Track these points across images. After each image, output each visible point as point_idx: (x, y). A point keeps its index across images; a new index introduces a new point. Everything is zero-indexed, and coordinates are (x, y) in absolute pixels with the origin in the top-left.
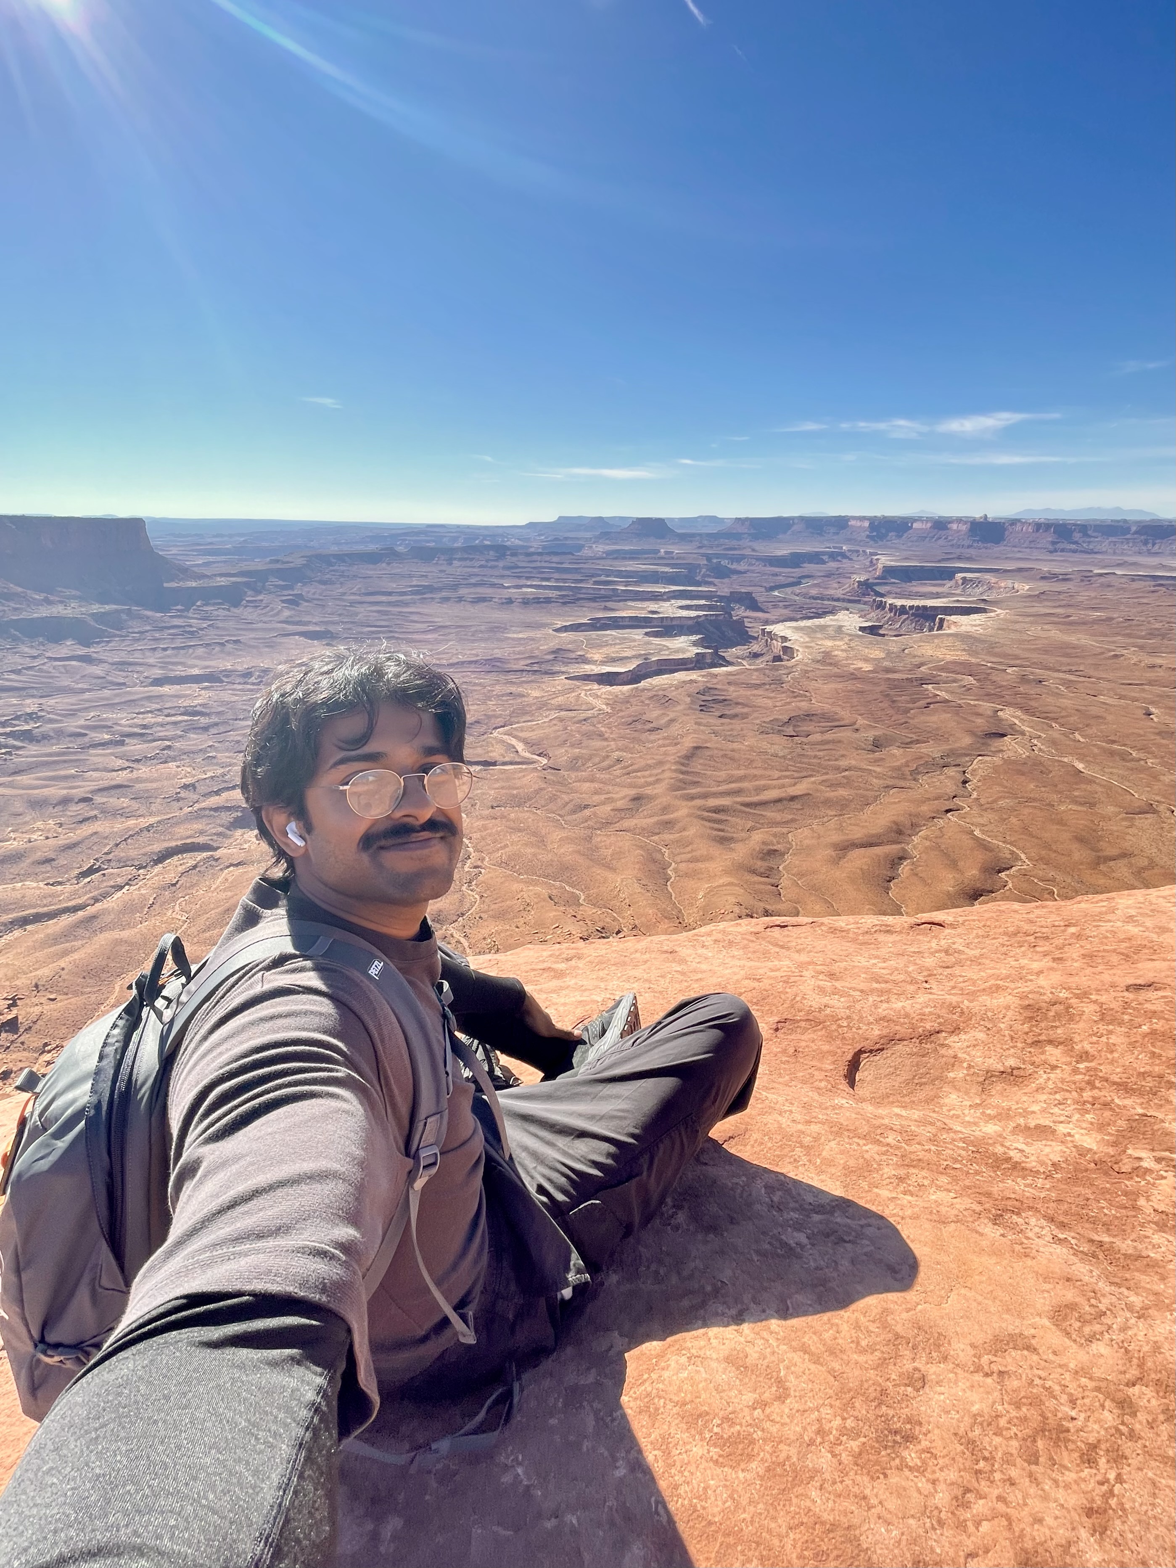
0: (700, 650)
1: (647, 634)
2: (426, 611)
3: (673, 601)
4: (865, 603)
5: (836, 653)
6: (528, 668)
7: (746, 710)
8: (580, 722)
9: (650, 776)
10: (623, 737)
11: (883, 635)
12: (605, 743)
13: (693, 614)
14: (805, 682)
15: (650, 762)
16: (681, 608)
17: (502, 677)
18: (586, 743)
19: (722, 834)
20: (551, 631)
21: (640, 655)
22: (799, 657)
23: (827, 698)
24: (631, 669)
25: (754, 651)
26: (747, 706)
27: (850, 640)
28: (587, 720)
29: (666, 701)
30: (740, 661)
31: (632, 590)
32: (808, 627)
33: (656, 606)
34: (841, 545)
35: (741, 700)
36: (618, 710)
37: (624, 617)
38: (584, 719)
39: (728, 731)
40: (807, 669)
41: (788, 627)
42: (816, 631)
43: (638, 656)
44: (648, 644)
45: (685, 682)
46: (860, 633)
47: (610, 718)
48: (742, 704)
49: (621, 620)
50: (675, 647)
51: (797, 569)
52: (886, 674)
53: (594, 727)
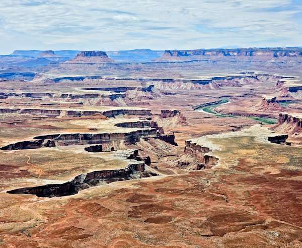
0: (134, 162)
1: (86, 149)
3: (111, 120)
4: (274, 117)
5: (248, 160)
7: (169, 214)
11: (289, 144)
13: (128, 130)
16: (119, 125)
21: (79, 168)
22: (218, 165)
23: (240, 199)
24: (70, 181)
25: (182, 161)
26: (172, 210)
27: (261, 148)
28: (22, 231)
29: (99, 209)
30: (170, 169)
31: (75, 112)
32: (227, 139)
33: (96, 124)
34: (253, 71)
35: (166, 205)
36: (54, 220)
37: (67, 135)
38: (20, 231)
39: (152, 234)
40: (226, 175)
41: (211, 139)
42: (233, 142)
43: (76, 169)
44: (87, 158)
45: (118, 191)
46: (269, 142)
47: (45, 227)
48: (166, 208)
49: (64, 137)
50: (111, 160)
51: (218, 91)
52: (290, 177)
53: (29, 238)
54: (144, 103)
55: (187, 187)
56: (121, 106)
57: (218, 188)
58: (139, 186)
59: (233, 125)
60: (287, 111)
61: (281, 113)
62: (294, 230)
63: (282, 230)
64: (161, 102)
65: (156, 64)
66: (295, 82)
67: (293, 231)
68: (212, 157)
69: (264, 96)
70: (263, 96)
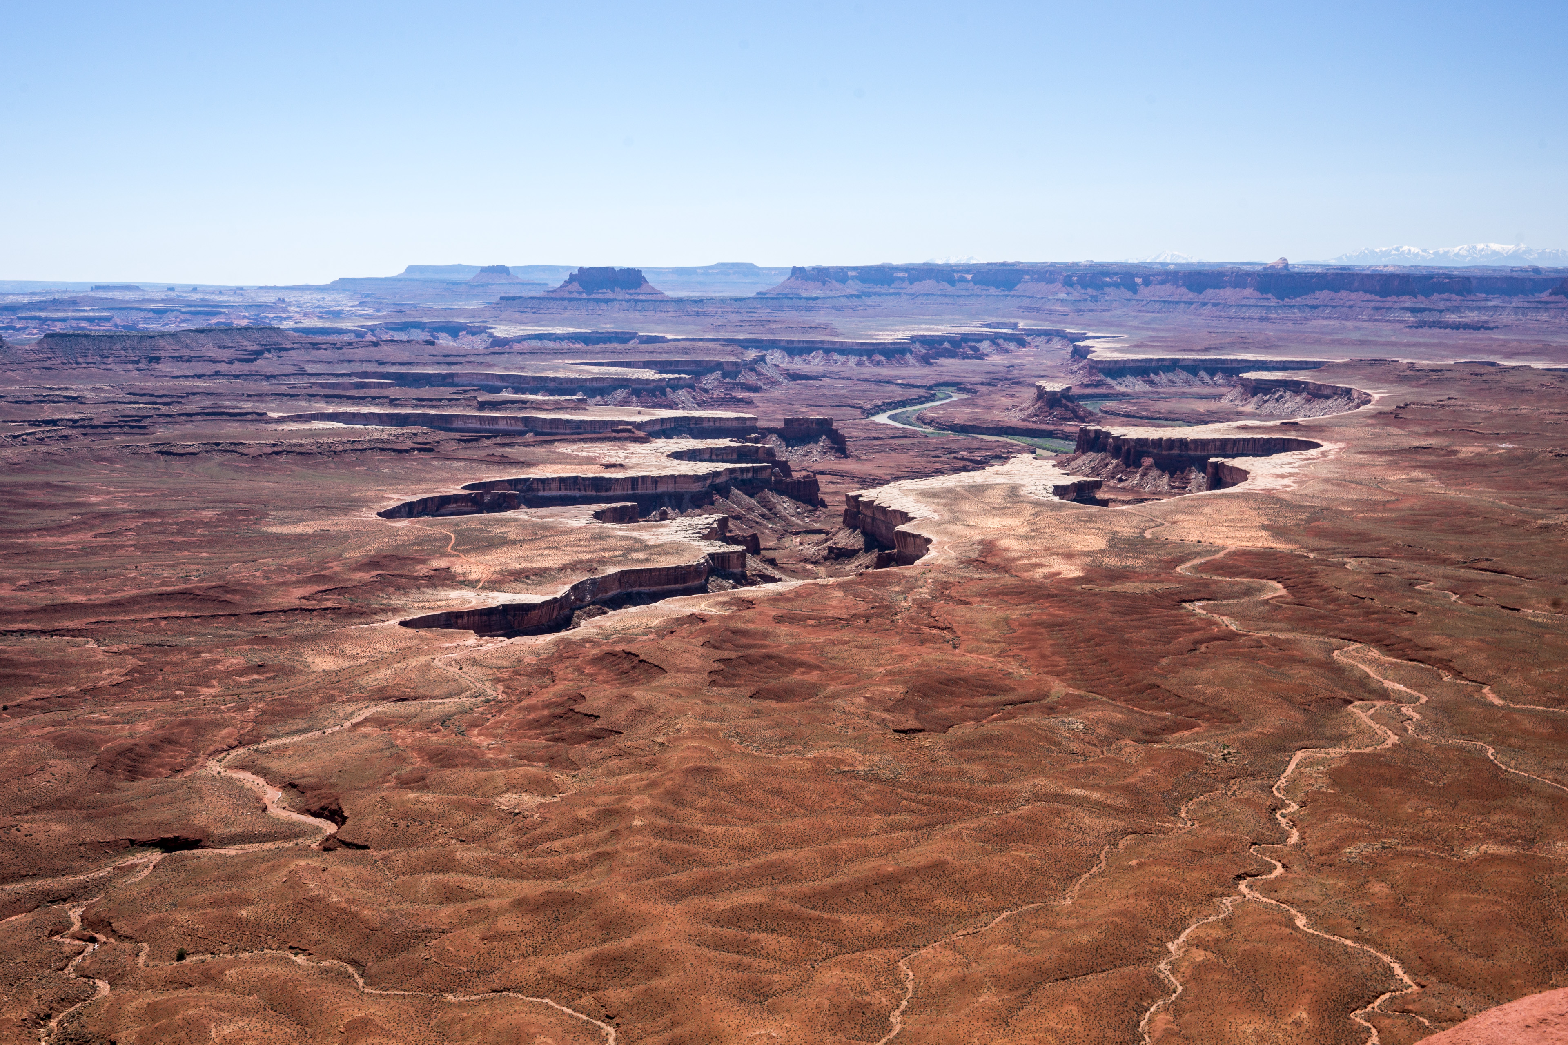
0: (717, 547)
1: (598, 516)
2: (72, 480)
3: (659, 443)
4: (1066, 437)
5: (1005, 543)
6: (309, 604)
7: (813, 677)
8: (427, 726)
9: (585, 845)
10: (527, 758)
11: (1105, 503)
12: (482, 774)
13: (703, 468)
14: (940, 608)
15: (583, 813)
16: (678, 456)
17: (243, 630)
18: (436, 774)
19: (746, 975)
20: (374, 516)
21: (581, 562)
22: (932, 555)
23: (988, 641)
24: (558, 595)
25: (839, 546)
26: (817, 667)
27: (1036, 515)
28: (444, 720)
29: (634, 667)
30: (809, 566)
31: (567, 421)
32: (950, 491)
33: (621, 453)
34: (1013, 321)
35: (803, 657)
36: (522, 693)
37: (548, 479)
38: (437, 720)
39: (770, 727)
40: (951, 580)
41: (912, 490)
42: (966, 498)
43: (574, 566)
44: (601, 538)
45: (680, 621)
46: (1056, 499)
47: (500, 712)
48: (802, 664)
49: (541, 486)
50: (660, 542)
51: (926, 370)
52: (1109, 585)
53: (460, 737)
54: (741, 400)
55: (854, 612)
56: (683, 408)
57: (934, 613)
58: (734, 608)
59: (965, 454)
60: (1098, 422)
61: (1083, 425)
62: (1120, 716)
63: (1091, 715)
64: (783, 397)
65: (771, 302)
66: (1116, 350)
67: (1118, 716)
68: (914, 536)
69: (1042, 383)
70: (1038, 384)
